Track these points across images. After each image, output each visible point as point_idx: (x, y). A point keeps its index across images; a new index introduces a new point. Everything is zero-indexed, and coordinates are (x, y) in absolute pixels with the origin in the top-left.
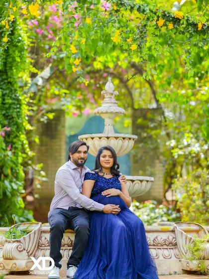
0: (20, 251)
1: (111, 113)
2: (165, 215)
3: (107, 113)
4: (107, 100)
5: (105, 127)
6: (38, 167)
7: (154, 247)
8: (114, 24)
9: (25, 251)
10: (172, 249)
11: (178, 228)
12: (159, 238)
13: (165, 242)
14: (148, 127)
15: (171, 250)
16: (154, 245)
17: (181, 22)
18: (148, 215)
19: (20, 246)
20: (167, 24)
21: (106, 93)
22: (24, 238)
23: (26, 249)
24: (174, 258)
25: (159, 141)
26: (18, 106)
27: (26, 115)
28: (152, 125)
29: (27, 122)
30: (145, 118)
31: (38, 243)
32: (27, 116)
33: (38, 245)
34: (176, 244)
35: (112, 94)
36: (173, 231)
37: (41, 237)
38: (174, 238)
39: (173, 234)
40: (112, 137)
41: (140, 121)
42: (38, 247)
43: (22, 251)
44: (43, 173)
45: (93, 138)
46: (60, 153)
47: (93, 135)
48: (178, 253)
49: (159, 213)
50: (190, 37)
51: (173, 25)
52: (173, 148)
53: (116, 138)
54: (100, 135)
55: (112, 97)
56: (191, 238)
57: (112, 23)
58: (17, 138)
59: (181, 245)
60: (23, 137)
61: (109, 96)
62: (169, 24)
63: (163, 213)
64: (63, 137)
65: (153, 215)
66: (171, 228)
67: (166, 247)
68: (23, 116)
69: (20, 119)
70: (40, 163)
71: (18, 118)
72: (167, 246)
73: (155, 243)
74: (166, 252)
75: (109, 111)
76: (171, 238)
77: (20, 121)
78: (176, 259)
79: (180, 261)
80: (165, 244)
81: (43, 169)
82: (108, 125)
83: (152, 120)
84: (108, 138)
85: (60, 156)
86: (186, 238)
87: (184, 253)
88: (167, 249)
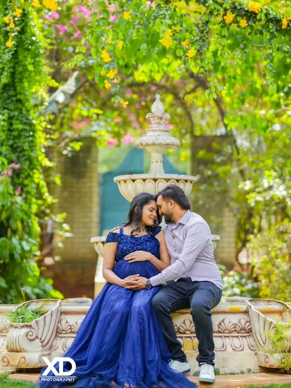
0: (31, 340)
1: (160, 145)
3: (154, 144)
6: (60, 217)
7: (220, 335)
11: (253, 307)
12: (226, 322)
13: (235, 327)
14: (213, 162)
15: (244, 339)
19: (30, 333)
22: (37, 322)
23: (39, 337)
24: (247, 350)
25: (228, 181)
28: (219, 160)
30: (209, 149)
33: (57, 332)
34: (250, 331)
36: (246, 312)
37: (61, 321)
39: (246, 317)
42: (56, 335)
44: (66, 226)
45: (134, 181)
55: (161, 122)
58: (30, 179)
60: (38, 177)
63: (233, 282)
64: (95, 175)
66: (244, 308)
74: (236, 342)
75: (157, 142)
76: (243, 321)
78: (250, 351)
79: (256, 354)
80: (235, 331)
81: (66, 221)
82: (155, 161)
83: (219, 152)
84: (155, 180)
85: (91, 202)
86: (265, 322)
88: (237, 337)
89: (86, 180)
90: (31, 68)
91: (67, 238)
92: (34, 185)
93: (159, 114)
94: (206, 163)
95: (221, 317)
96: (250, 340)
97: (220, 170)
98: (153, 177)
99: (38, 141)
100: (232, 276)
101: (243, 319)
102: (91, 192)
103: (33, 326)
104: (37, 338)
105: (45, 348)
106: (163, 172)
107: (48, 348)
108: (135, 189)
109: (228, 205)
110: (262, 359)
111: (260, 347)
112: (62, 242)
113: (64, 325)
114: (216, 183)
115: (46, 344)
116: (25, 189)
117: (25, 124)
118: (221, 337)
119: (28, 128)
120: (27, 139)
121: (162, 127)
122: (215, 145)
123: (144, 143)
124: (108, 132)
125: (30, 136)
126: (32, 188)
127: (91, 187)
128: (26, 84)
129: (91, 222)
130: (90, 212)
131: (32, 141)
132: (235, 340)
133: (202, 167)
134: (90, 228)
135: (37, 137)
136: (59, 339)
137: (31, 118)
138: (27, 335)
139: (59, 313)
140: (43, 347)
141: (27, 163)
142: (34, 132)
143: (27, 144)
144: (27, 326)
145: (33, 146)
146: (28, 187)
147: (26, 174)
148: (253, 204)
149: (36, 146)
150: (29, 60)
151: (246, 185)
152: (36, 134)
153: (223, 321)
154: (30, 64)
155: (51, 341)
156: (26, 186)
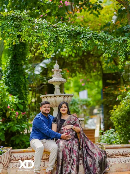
40: (57, 96)
53: (60, 96)
61: (56, 72)
93: (57, 69)
106: (60, 93)
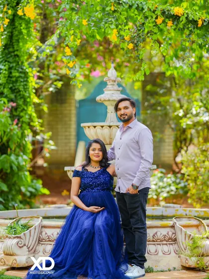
0: (20, 247)
2: (172, 184)
3: (109, 100)
4: (109, 87)
5: (108, 114)
6: (47, 136)
8: (110, 26)
9: (25, 247)
10: (172, 244)
12: (159, 234)
13: (165, 238)
15: (171, 246)
16: (153, 241)
17: (181, 19)
18: (156, 184)
19: (20, 242)
20: (166, 21)
21: (109, 80)
22: (24, 234)
23: (26, 245)
24: (173, 254)
25: (168, 107)
26: (25, 79)
27: (33, 87)
28: (161, 92)
29: (34, 95)
30: (154, 84)
31: (39, 238)
32: (35, 88)
33: (39, 240)
34: (175, 240)
35: (115, 81)
36: (173, 227)
37: (42, 232)
38: (173, 233)
39: (172, 230)
41: (149, 87)
42: (38, 242)
43: (23, 247)
44: (51, 142)
45: (95, 127)
46: (70, 118)
47: (95, 124)
48: (177, 249)
49: (167, 183)
50: (189, 35)
51: (172, 22)
52: (181, 118)
54: (102, 124)
55: (115, 83)
56: (190, 235)
57: (109, 24)
58: (24, 112)
59: (180, 241)
62: (169, 22)
65: (161, 184)
67: (165, 243)
68: (30, 89)
69: (27, 92)
70: (49, 132)
71: (25, 92)
72: (167, 241)
73: (154, 239)
74: (166, 248)
75: (111, 99)
76: (170, 233)
77: (27, 94)
79: (179, 257)
80: (165, 240)
82: (110, 112)
84: (110, 127)
85: (70, 120)
86: (185, 235)
87: (184, 250)
88: (166, 244)
89: (67, 105)
90: (24, 31)
91: (52, 150)
92: (27, 117)
94: (153, 94)
95: (155, 230)
96: (176, 246)
97: (162, 99)
98: (108, 125)
99: (30, 84)
100: (170, 178)
101: (170, 231)
102: (70, 114)
103: (22, 237)
104: (25, 245)
105: (31, 252)
107: (33, 251)
108: (96, 133)
109: (168, 123)
110: (184, 261)
111: (182, 252)
112: (49, 153)
113: (44, 236)
114: (159, 108)
115: (32, 249)
116: (21, 120)
117: (21, 72)
118: (154, 244)
119: (23, 75)
120: (22, 84)
121: (115, 87)
122: (159, 81)
123: (102, 99)
124: (81, 75)
125: (24, 81)
126: (26, 118)
127: (70, 110)
128: (21, 44)
129: (70, 135)
130: (70, 128)
131: (26, 85)
132: (165, 247)
133: (149, 97)
134: (69, 139)
135: (30, 81)
136: (40, 245)
137: (25, 68)
138: (17, 244)
139: (40, 227)
140: (29, 251)
141: (22, 100)
142: (27, 78)
143: (22, 87)
144: (18, 237)
145: (27, 88)
146: (23, 118)
147: (22, 108)
148: (184, 127)
149: (29, 88)
150: (24, 25)
151: (180, 113)
152: (28, 80)
153: (156, 233)
154: (24, 28)
155: (34, 247)
156: (22, 117)
